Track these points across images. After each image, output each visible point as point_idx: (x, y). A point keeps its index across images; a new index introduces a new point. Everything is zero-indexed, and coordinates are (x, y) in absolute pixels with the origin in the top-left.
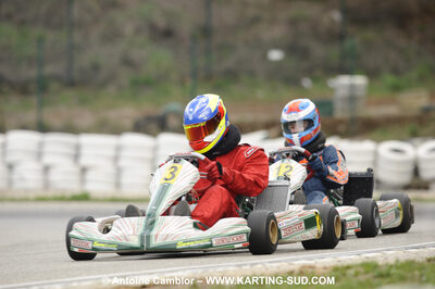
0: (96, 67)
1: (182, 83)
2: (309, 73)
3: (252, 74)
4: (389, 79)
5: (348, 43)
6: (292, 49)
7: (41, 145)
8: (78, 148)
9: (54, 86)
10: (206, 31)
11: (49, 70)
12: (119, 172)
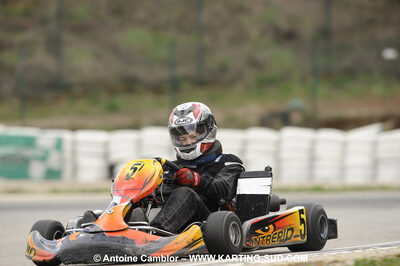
3: (368, 71)
9: (186, 86)
10: (325, 33)
11: (181, 71)
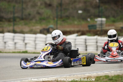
0: (30, 14)
1: (54, 19)
2: (90, 17)
3: (73, 17)
4: (112, 19)
5: (101, 8)
6: (85, 10)
7: (14, 36)
8: (24, 37)
9: (18, 20)
11: (16, 15)
12: (36, 45)
